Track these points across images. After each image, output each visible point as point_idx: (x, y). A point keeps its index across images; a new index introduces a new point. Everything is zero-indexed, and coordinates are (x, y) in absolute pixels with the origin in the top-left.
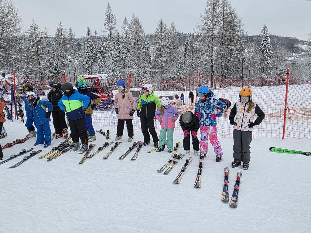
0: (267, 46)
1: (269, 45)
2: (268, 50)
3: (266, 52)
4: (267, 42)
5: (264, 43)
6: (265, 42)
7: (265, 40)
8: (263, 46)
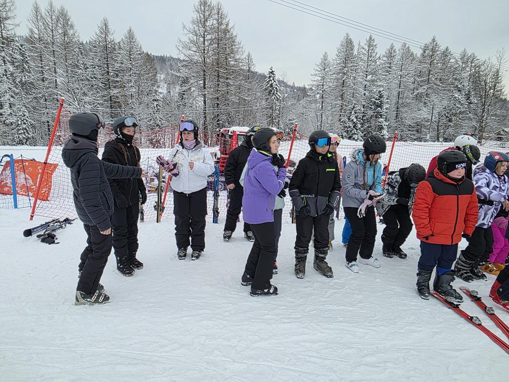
0: (273, 85)
1: (276, 85)
2: (275, 92)
3: (273, 94)
4: (274, 80)
5: (270, 80)
6: (272, 79)
7: (270, 77)
8: (269, 85)
